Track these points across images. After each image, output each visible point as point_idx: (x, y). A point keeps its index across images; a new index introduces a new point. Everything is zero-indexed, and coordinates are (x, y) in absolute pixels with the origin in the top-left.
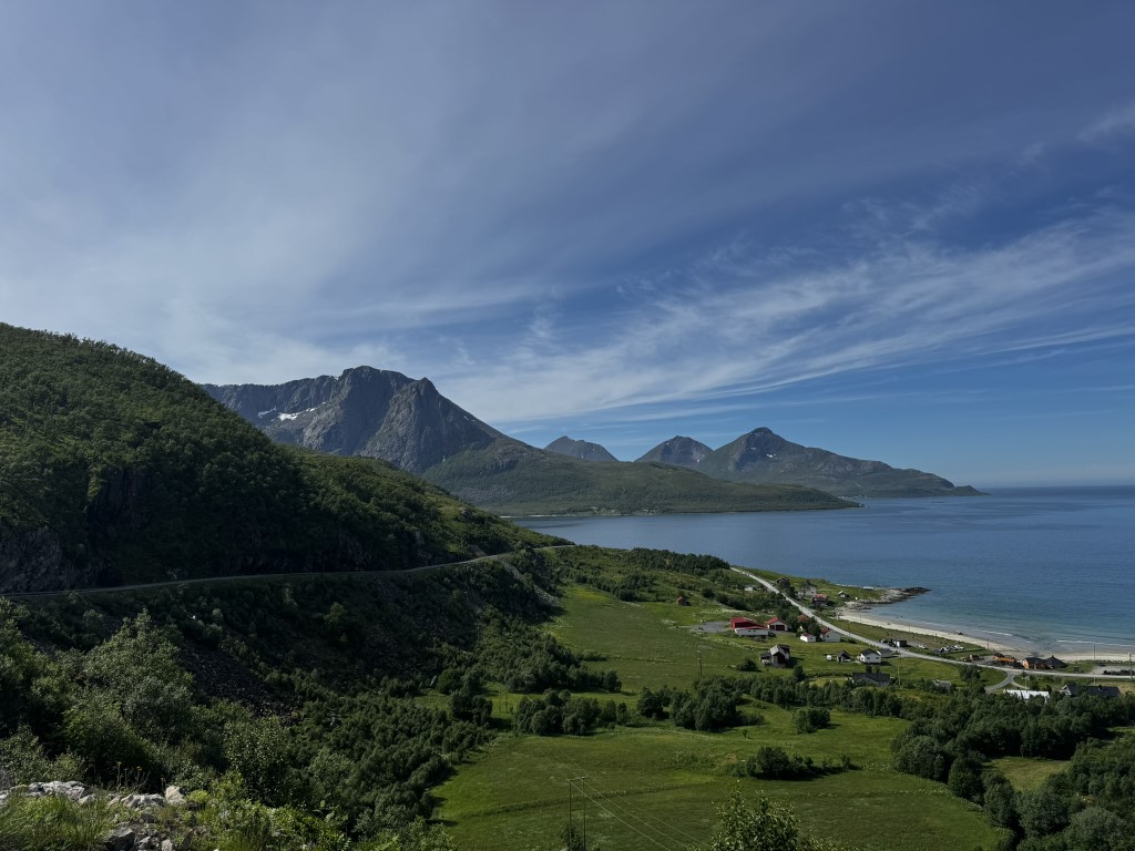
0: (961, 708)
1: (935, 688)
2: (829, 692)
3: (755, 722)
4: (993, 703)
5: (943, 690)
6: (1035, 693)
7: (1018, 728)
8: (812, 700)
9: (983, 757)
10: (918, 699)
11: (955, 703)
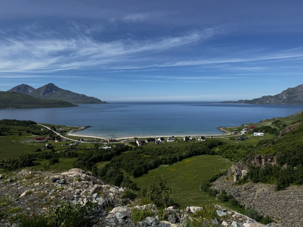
0: (91, 153)
1: (87, 149)
2: (60, 154)
3: (37, 164)
4: (99, 151)
5: (89, 150)
6: (108, 147)
7: (102, 155)
8: (55, 157)
9: (93, 163)
10: (82, 152)
11: (90, 152)
